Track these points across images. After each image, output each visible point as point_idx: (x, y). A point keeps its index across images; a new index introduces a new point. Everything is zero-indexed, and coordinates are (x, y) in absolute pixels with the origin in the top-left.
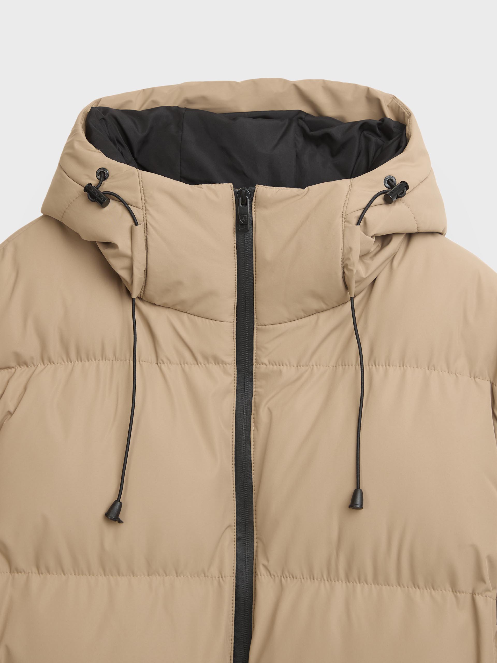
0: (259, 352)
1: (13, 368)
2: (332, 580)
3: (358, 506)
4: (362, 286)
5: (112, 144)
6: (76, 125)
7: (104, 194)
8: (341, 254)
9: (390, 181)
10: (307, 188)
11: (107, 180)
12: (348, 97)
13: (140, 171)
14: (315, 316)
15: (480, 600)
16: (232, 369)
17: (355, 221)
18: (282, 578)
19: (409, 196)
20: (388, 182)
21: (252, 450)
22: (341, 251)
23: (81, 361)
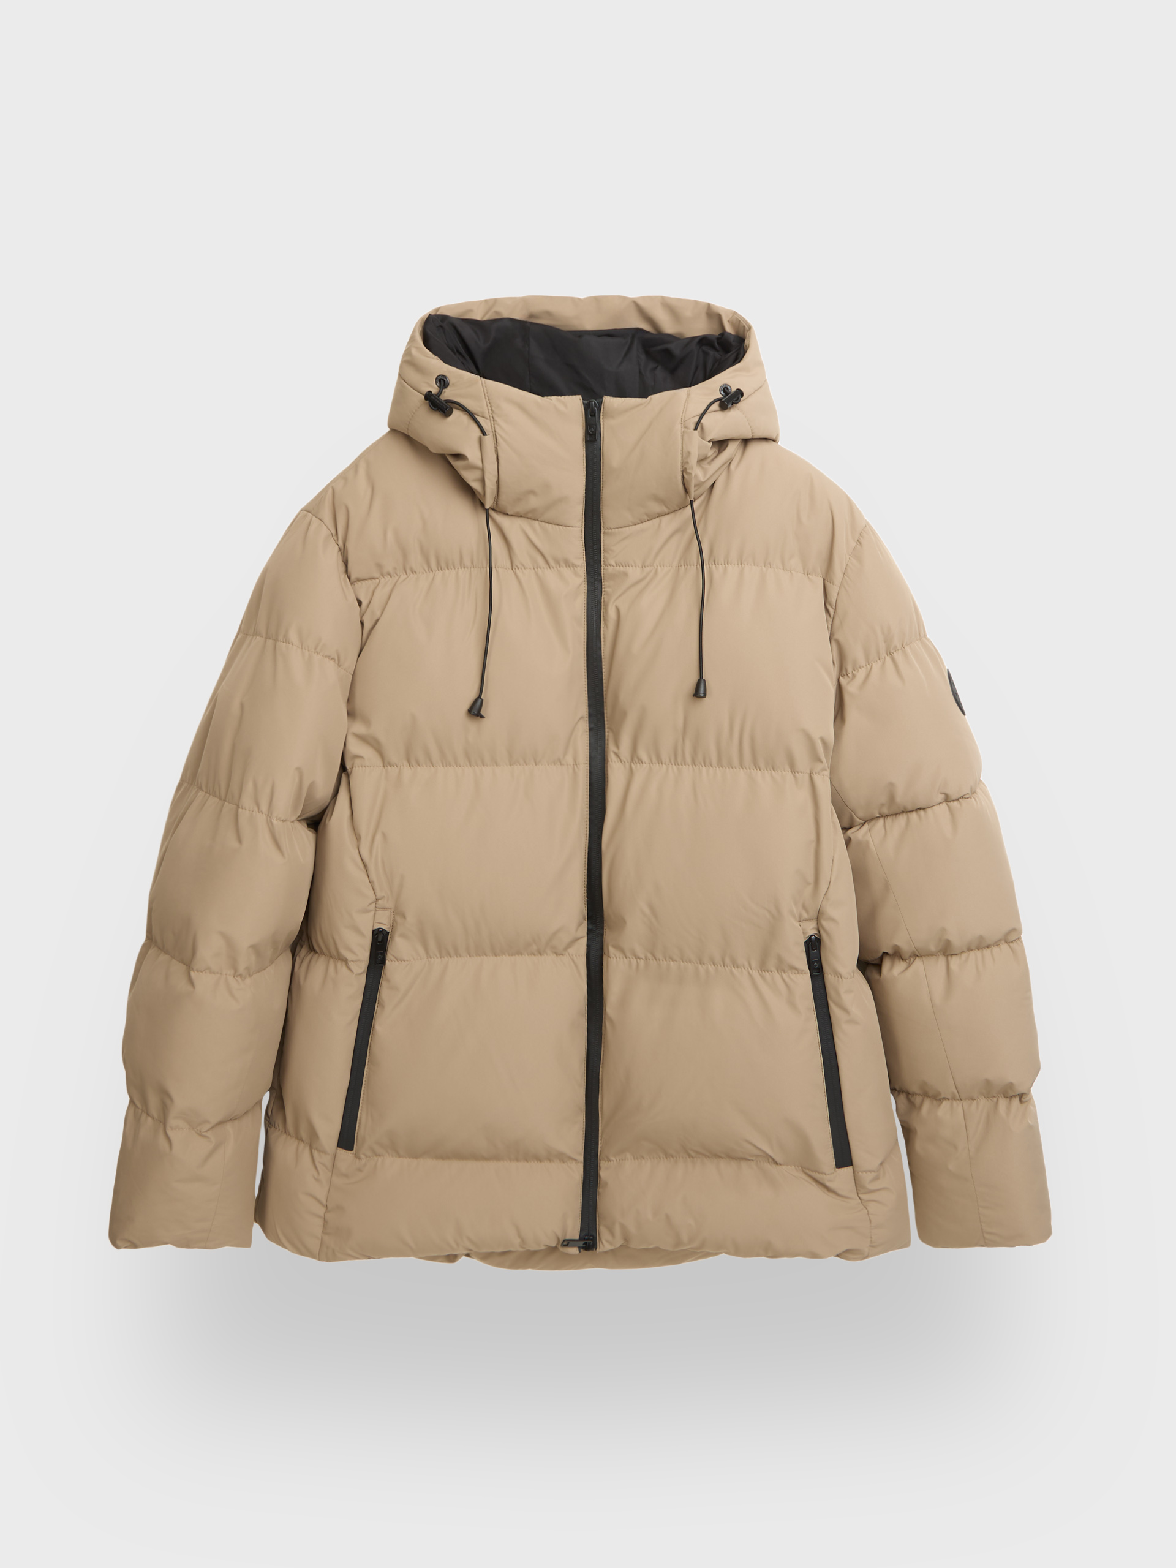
0: (606, 555)
1: (377, 578)
2: (679, 764)
3: (702, 695)
4: (701, 490)
5: (451, 352)
6: (414, 331)
7: (446, 402)
8: (680, 458)
9: (725, 389)
10: (649, 397)
11: (448, 388)
12: (688, 313)
13: (483, 380)
14: (657, 520)
15: (816, 777)
16: (582, 571)
17: (693, 426)
18: (632, 764)
19: (743, 403)
20: (724, 390)
21: (602, 646)
22: (680, 456)
23: (442, 570)
